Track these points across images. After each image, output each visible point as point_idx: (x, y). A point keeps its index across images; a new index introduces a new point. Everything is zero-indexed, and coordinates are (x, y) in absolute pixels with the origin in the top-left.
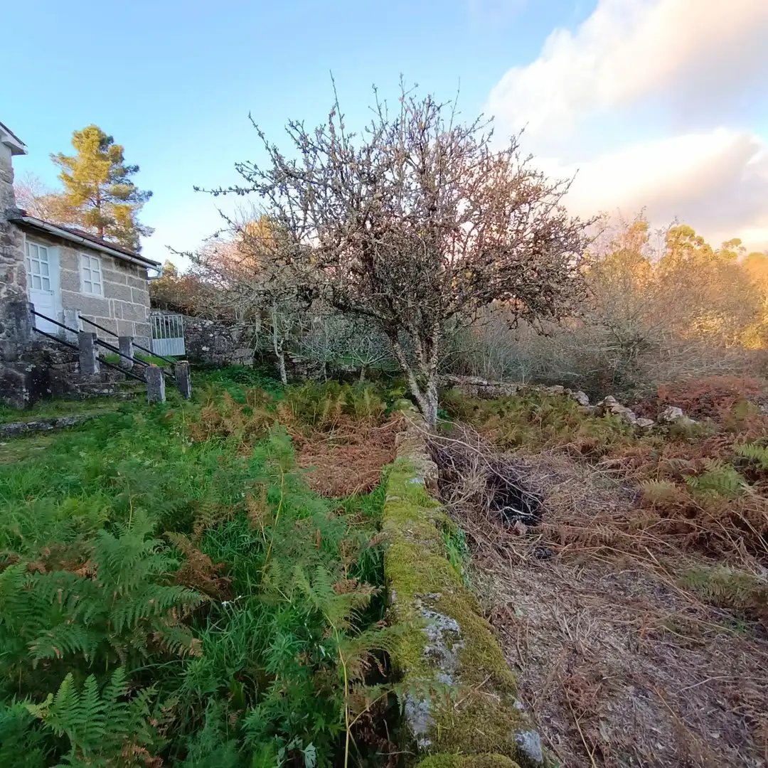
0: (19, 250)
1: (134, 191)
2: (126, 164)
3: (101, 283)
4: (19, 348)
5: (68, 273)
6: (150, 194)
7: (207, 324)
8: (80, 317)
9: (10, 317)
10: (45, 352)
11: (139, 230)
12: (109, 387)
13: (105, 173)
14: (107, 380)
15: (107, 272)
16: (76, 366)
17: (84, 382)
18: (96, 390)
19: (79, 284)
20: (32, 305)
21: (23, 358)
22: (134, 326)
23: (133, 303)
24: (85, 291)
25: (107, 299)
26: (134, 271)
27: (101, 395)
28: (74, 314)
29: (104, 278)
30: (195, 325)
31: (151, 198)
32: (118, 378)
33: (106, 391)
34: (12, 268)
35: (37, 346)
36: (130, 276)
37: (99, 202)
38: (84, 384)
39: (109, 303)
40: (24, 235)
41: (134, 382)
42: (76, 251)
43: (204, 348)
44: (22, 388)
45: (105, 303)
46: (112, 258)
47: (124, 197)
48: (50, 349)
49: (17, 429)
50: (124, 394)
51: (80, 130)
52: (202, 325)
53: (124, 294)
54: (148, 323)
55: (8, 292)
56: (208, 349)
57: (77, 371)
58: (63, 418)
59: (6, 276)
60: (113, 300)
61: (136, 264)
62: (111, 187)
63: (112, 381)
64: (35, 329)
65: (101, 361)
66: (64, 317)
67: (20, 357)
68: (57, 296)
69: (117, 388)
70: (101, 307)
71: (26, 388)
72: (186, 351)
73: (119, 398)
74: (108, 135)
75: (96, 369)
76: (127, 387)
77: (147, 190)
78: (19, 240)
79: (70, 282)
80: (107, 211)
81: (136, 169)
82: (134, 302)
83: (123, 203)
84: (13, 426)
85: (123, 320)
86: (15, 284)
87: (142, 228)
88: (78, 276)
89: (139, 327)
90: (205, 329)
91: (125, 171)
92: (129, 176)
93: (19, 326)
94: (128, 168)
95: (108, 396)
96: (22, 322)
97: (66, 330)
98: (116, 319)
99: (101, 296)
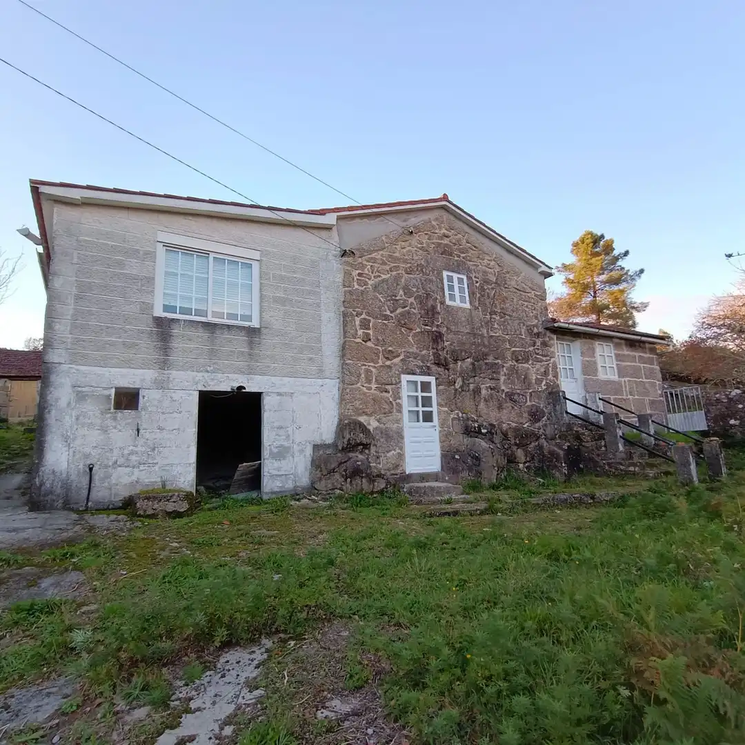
0: (552, 349)
1: (626, 274)
2: (616, 253)
3: (615, 366)
4: (556, 429)
5: (588, 361)
6: (642, 271)
7: (733, 393)
8: (600, 399)
9: (549, 404)
10: (576, 431)
11: (633, 308)
12: (634, 465)
13: (599, 267)
14: (631, 458)
15: (619, 354)
16: (603, 443)
17: (611, 459)
18: (622, 467)
19: (596, 370)
20: (564, 392)
21: (560, 437)
22: (647, 402)
23: (645, 380)
24: (602, 376)
25: (620, 379)
26: (643, 349)
27: (627, 473)
28: (595, 397)
29: (617, 360)
30: (717, 396)
31: (643, 275)
32: (641, 456)
33: (632, 469)
34: (548, 364)
35: (569, 427)
36: (641, 354)
37: (595, 293)
38: (610, 461)
39: (623, 383)
40: (555, 337)
41: (658, 461)
42: (592, 341)
43: (732, 422)
44: (562, 463)
45: (619, 383)
46: (623, 341)
47: (617, 281)
48: (579, 429)
49: (566, 500)
50: (651, 473)
51: (577, 238)
52: (726, 395)
53: (635, 373)
54: (661, 398)
55: (547, 384)
56: (737, 422)
57: (603, 449)
58: (601, 494)
59: (545, 371)
60: (626, 379)
61: (644, 342)
62: (603, 277)
63: (636, 460)
64: (567, 413)
65: (624, 439)
66: (586, 400)
67: (557, 436)
68: (580, 382)
69: (643, 467)
70: (616, 388)
71: (565, 463)
72: (708, 426)
73: (646, 477)
74: (599, 234)
75: (621, 448)
76: (652, 466)
77: (638, 269)
78: (552, 342)
79: (589, 369)
80: (603, 299)
81: (626, 253)
82: (646, 378)
83: (615, 288)
84: (563, 497)
85: (636, 397)
86: (550, 377)
87: (636, 306)
88: (595, 363)
89: (652, 403)
90: (730, 400)
91: (616, 259)
92: (620, 263)
93: (555, 410)
94: (619, 255)
95: (634, 474)
96: (558, 408)
97: (589, 411)
98: (631, 397)
99: (615, 378)
